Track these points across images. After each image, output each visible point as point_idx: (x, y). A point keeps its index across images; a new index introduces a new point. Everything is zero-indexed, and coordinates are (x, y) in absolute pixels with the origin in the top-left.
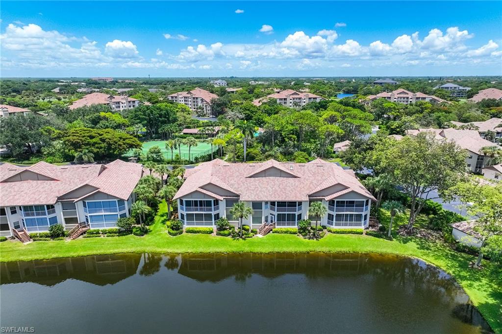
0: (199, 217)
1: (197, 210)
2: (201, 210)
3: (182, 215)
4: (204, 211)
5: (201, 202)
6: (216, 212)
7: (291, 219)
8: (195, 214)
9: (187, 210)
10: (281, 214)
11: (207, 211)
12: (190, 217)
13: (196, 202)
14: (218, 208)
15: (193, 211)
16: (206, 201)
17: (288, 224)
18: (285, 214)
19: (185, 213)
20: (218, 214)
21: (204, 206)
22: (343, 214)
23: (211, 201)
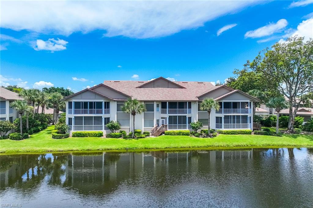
0: (88, 120)
1: (85, 112)
2: (91, 113)
3: (70, 119)
4: (94, 113)
5: (91, 103)
6: (107, 116)
7: (182, 121)
8: (84, 117)
9: (75, 113)
10: (172, 116)
11: (97, 113)
12: (78, 120)
13: (86, 103)
14: (108, 112)
15: (82, 113)
16: (97, 102)
17: (180, 128)
18: (177, 116)
19: (73, 116)
20: (109, 118)
21: (94, 108)
22: (231, 116)
23: (101, 103)
